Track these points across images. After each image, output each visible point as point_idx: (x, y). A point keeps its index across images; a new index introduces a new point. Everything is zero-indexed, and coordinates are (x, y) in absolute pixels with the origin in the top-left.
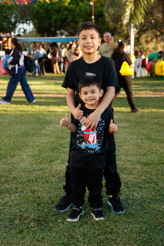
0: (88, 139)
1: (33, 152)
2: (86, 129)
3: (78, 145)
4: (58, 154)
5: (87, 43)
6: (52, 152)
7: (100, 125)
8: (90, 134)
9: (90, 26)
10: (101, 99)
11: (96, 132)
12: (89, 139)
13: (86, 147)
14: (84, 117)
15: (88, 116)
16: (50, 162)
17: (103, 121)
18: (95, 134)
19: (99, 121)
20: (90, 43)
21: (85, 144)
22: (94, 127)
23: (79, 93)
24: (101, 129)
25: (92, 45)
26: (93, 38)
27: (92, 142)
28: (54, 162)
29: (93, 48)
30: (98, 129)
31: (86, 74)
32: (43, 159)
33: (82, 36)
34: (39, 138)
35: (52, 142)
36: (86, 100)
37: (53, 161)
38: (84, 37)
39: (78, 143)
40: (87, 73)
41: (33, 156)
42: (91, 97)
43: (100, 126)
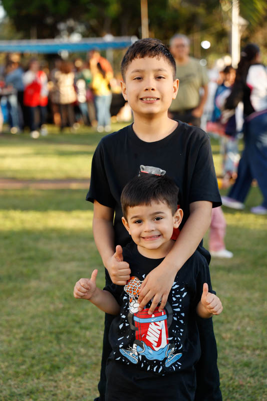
0: (145, 336)
1: (10, 342)
2: (140, 309)
3: (122, 351)
4: (71, 346)
5: (147, 90)
6: (55, 342)
7: (174, 299)
8: (150, 323)
9: (154, 48)
10: (177, 234)
11: (165, 317)
12: (147, 338)
13: (140, 357)
14: (135, 280)
15: (144, 276)
16: (50, 371)
17: (182, 290)
18: (163, 322)
19: (172, 290)
20: (153, 89)
21: (139, 349)
22: (159, 305)
23: (123, 218)
24: (178, 310)
25: (156, 94)
26: (160, 78)
27: (156, 344)
28: (60, 372)
29: (158, 102)
30: (170, 311)
31: (141, 170)
32: (34, 362)
33: (133, 72)
34: (25, 302)
35: (56, 313)
36: (140, 237)
37: (59, 368)
38: (138, 75)
39: (121, 346)
40: (142, 166)
41: (7, 354)
42: (153, 230)
43: (175, 302)
